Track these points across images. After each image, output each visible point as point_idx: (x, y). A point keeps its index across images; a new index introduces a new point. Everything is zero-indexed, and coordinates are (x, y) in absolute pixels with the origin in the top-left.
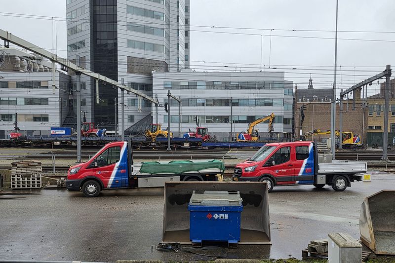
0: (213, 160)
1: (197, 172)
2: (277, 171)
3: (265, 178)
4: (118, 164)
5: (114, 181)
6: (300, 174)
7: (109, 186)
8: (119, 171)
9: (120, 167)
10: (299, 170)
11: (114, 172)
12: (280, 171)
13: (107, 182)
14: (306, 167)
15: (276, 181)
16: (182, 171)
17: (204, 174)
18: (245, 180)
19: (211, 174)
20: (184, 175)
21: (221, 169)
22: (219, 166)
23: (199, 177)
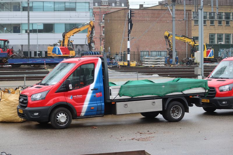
1: (181, 93)
4: (92, 86)
5: (89, 108)
7: (83, 114)
8: (95, 95)
9: (95, 90)
11: (89, 96)
13: (81, 109)
16: (165, 93)
17: (188, 95)
18: (221, 101)
19: (195, 95)
20: (167, 97)
21: (205, 89)
22: (204, 85)
23: (183, 99)
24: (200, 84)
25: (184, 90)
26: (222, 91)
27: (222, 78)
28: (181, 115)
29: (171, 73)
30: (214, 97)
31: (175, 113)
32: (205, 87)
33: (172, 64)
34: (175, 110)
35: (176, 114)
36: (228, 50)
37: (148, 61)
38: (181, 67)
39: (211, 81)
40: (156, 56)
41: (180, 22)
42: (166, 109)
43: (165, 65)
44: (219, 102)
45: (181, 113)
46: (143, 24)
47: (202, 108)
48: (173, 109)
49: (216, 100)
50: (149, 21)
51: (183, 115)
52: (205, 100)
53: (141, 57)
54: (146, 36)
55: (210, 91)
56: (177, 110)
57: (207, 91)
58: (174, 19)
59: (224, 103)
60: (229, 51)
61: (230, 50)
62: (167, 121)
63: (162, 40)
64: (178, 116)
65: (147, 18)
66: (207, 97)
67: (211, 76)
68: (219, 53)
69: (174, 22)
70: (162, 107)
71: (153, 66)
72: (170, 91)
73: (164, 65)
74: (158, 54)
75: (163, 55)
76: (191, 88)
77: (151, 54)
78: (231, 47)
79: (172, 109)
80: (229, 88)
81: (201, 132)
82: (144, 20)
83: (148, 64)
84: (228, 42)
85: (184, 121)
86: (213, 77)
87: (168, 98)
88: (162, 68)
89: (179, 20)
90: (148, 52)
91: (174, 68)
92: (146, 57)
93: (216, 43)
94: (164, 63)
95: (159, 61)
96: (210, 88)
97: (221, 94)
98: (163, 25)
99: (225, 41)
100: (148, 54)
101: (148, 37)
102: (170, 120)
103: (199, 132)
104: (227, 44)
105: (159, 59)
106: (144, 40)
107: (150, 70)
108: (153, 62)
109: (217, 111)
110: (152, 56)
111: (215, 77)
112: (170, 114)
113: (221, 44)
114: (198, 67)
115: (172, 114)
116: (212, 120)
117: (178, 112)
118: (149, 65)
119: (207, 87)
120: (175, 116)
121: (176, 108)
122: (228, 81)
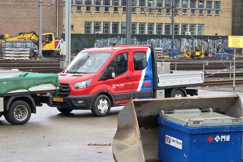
0: (25, 73)
1: (26, 91)
2: (114, 86)
3: (102, 96)
6: (139, 89)
10: (138, 84)
12: (118, 85)
14: (145, 80)
15: (113, 99)
16: (7, 90)
17: (35, 93)
18: (77, 100)
19: (43, 93)
20: (9, 95)
21: (56, 86)
22: (54, 81)
23: (29, 98)
24: (49, 80)
25: (30, 87)
26: (77, 88)
27: (78, 73)
28: (27, 116)
29: (35, 67)
30: (68, 95)
31: (20, 114)
32: (55, 83)
33: (38, 57)
34: (19, 111)
35: (21, 116)
36: (106, 40)
37: (10, 54)
38: (48, 61)
39: (66, 76)
40: (20, 48)
41: (49, 8)
42: (8, 109)
43: (30, 57)
44: (74, 102)
45: (27, 114)
46: (5, 9)
47: (56, 108)
48: (17, 109)
49: (70, 99)
50: (13, 5)
51: (29, 116)
52: (58, 99)
53: (3, 48)
54: (9, 23)
55: (63, 88)
56: (23, 111)
57: (58, 88)
58: (41, 4)
59: (80, 102)
60: (107, 42)
61: (109, 41)
62: (10, 124)
63: (28, 29)
64: (23, 117)
65: (11, 3)
66: (59, 95)
67: (66, 71)
68: (95, 44)
69: (41, 8)
70: (3, 107)
71: (16, 59)
72: (13, 88)
73: (28, 58)
74: (23, 45)
75: (29, 47)
76: (38, 85)
77: (15, 45)
78: (110, 37)
79: (15, 110)
80: (87, 84)
81: (46, 137)
82: (7, 5)
83: (10, 57)
84: (107, 31)
85: (30, 123)
86: (68, 72)
87: (10, 97)
88: (26, 62)
89: (47, 5)
90: (11, 43)
91: (40, 61)
92: (8, 49)
93: (93, 32)
94: (28, 55)
95: (23, 54)
96: (61, 84)
97: (77, 92)
98: (29, 11)
99: (103, 31)
100: (11, 45)
101: (11, 24)
102: (13, 123)
103: (44, 137)
104: (106, 33)
105: (23, 51)
106: (6, 28)
107: (12, 63)
108: (16, 54)
109: (74, 112)
110: (16, 48)
111: (71, 71)
112: (13, 115)
113: (98, 34)
114: (64, 60)
115: (16, 115)
116: (64, 123)
117: (23, 113)
118: (11, 59)
119: (58, 84)
120: (19, 117)
121: (21, 109)
122: (85, 76)
